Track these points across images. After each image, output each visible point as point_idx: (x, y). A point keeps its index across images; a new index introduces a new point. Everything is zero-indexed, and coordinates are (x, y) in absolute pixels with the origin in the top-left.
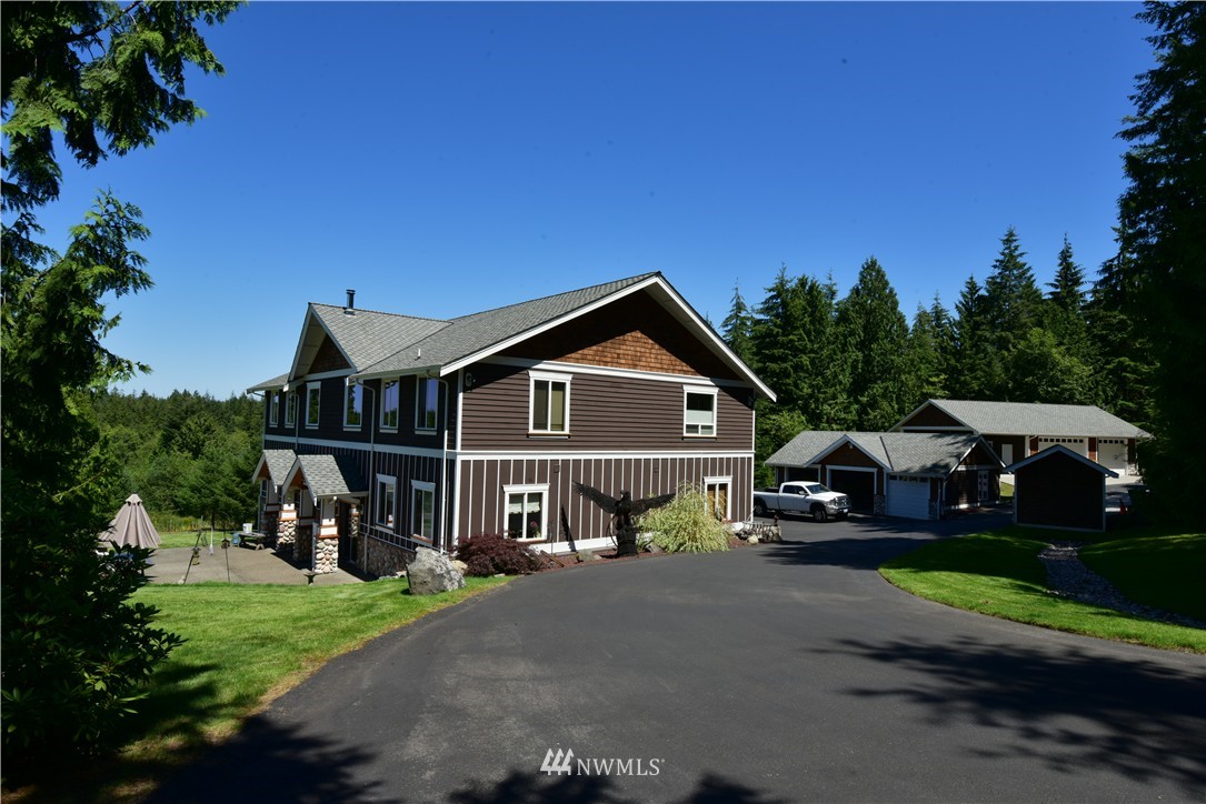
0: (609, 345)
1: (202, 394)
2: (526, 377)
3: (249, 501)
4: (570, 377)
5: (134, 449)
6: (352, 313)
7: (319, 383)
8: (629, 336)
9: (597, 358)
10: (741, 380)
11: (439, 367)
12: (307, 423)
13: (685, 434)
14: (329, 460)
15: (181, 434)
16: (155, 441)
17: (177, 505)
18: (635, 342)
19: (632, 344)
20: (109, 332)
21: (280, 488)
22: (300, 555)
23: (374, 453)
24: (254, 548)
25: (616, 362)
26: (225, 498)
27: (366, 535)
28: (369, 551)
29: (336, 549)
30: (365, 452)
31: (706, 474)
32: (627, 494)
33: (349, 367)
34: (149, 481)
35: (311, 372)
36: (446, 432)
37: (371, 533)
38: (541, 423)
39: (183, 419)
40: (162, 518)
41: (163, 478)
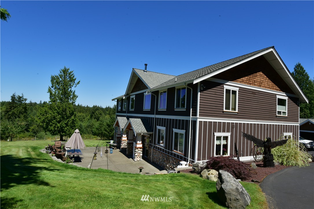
0: (251, 77)
1: (100, 106)
2: (223, 87)
3: (110, 132)
4: (238, 89)
5: (84, 119)
6: (146, 72)
7: (135, 96)
8: (258, 74)
9: (247, 82)
10: (295, 94)
11: (193, 80)
12: (130, 109)
13: (277, 115)
14: (139, 120)
15: (95, 115)
16: (89, 117)
17: (93, 133)
18: (260, 76)
19: (259, 77)
20: (77, 85)
21: (122, 129)
22: (129, 153)
23: (156, 118)
24: (113, 149)
25: (254, 84)
26: (104, 132)
27: (152, 148)
28: (154, 154)
29: (142, 152)
30: (152, 118)
31: (284, 132)
32: (270, 139)
33: (147, 88)
34: (87, 126)
35: (132, 92)
36: (191, 109)
37: (154, 147)
38: (228, 108)
39: (95, 111)
40: (89, 136)
41: (90, 126)
